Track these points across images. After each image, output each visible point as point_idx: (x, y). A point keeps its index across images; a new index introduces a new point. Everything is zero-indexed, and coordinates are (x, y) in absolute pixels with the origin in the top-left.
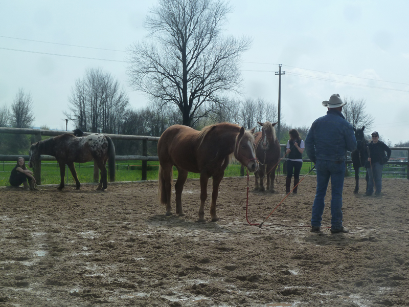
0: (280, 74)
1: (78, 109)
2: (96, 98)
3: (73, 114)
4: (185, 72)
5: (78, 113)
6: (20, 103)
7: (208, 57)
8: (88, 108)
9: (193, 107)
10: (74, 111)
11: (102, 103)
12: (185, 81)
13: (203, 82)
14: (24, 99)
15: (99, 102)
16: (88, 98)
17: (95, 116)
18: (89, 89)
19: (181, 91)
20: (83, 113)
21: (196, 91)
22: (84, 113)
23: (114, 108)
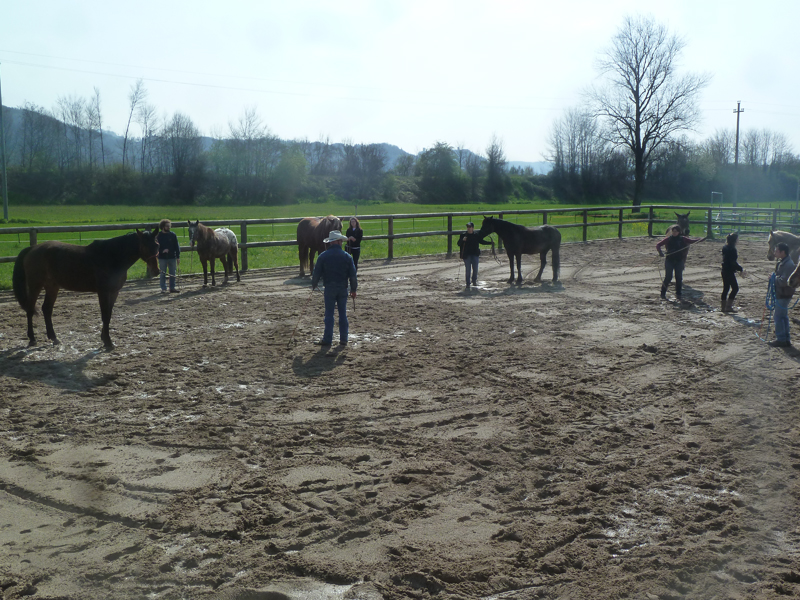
0: (739, 112)
1: (555, 149)
2: (574, 137)
3: (550, 154)
4: (638, 114)
5: (555, 154)
6: (493, 147)
7: (663, 96)
8: (566, 148)
9: (647, 149)
10: (551, 151)
11: (581, 141)
12: (638, 123)
13: (657, 122)
14: (498, 143)
15: (577, 141)
16: (565, 137)
17: (573, 155)
18: (566, 128)
19: (633, 134)
20: (560, 152)
21: (649, 133)
22: (562, 152)
23: (593, 146)
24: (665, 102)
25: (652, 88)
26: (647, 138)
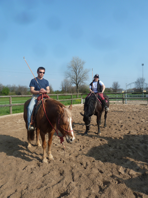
4: (77, 77)
13: (81, 79)
19: (76, 81)
20: (63, 87)
23: (69, 86)
24: (82, 75)
25: (79, 72)
26: (79, 82)
